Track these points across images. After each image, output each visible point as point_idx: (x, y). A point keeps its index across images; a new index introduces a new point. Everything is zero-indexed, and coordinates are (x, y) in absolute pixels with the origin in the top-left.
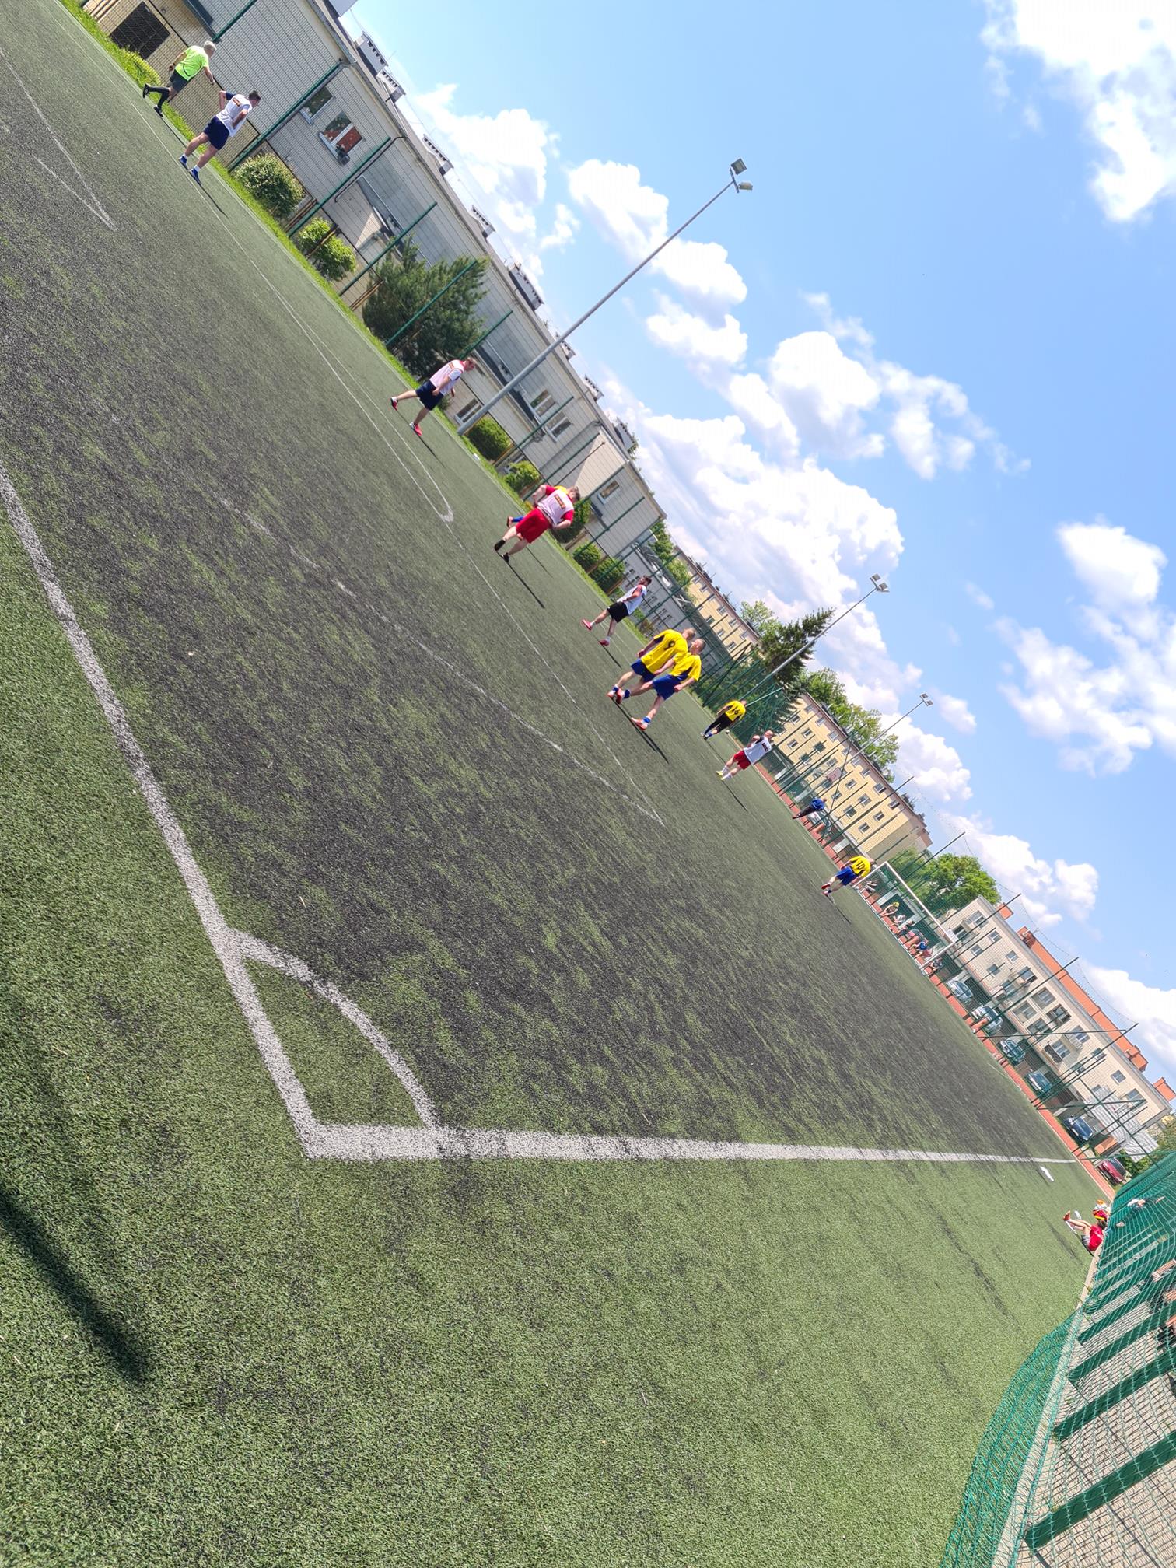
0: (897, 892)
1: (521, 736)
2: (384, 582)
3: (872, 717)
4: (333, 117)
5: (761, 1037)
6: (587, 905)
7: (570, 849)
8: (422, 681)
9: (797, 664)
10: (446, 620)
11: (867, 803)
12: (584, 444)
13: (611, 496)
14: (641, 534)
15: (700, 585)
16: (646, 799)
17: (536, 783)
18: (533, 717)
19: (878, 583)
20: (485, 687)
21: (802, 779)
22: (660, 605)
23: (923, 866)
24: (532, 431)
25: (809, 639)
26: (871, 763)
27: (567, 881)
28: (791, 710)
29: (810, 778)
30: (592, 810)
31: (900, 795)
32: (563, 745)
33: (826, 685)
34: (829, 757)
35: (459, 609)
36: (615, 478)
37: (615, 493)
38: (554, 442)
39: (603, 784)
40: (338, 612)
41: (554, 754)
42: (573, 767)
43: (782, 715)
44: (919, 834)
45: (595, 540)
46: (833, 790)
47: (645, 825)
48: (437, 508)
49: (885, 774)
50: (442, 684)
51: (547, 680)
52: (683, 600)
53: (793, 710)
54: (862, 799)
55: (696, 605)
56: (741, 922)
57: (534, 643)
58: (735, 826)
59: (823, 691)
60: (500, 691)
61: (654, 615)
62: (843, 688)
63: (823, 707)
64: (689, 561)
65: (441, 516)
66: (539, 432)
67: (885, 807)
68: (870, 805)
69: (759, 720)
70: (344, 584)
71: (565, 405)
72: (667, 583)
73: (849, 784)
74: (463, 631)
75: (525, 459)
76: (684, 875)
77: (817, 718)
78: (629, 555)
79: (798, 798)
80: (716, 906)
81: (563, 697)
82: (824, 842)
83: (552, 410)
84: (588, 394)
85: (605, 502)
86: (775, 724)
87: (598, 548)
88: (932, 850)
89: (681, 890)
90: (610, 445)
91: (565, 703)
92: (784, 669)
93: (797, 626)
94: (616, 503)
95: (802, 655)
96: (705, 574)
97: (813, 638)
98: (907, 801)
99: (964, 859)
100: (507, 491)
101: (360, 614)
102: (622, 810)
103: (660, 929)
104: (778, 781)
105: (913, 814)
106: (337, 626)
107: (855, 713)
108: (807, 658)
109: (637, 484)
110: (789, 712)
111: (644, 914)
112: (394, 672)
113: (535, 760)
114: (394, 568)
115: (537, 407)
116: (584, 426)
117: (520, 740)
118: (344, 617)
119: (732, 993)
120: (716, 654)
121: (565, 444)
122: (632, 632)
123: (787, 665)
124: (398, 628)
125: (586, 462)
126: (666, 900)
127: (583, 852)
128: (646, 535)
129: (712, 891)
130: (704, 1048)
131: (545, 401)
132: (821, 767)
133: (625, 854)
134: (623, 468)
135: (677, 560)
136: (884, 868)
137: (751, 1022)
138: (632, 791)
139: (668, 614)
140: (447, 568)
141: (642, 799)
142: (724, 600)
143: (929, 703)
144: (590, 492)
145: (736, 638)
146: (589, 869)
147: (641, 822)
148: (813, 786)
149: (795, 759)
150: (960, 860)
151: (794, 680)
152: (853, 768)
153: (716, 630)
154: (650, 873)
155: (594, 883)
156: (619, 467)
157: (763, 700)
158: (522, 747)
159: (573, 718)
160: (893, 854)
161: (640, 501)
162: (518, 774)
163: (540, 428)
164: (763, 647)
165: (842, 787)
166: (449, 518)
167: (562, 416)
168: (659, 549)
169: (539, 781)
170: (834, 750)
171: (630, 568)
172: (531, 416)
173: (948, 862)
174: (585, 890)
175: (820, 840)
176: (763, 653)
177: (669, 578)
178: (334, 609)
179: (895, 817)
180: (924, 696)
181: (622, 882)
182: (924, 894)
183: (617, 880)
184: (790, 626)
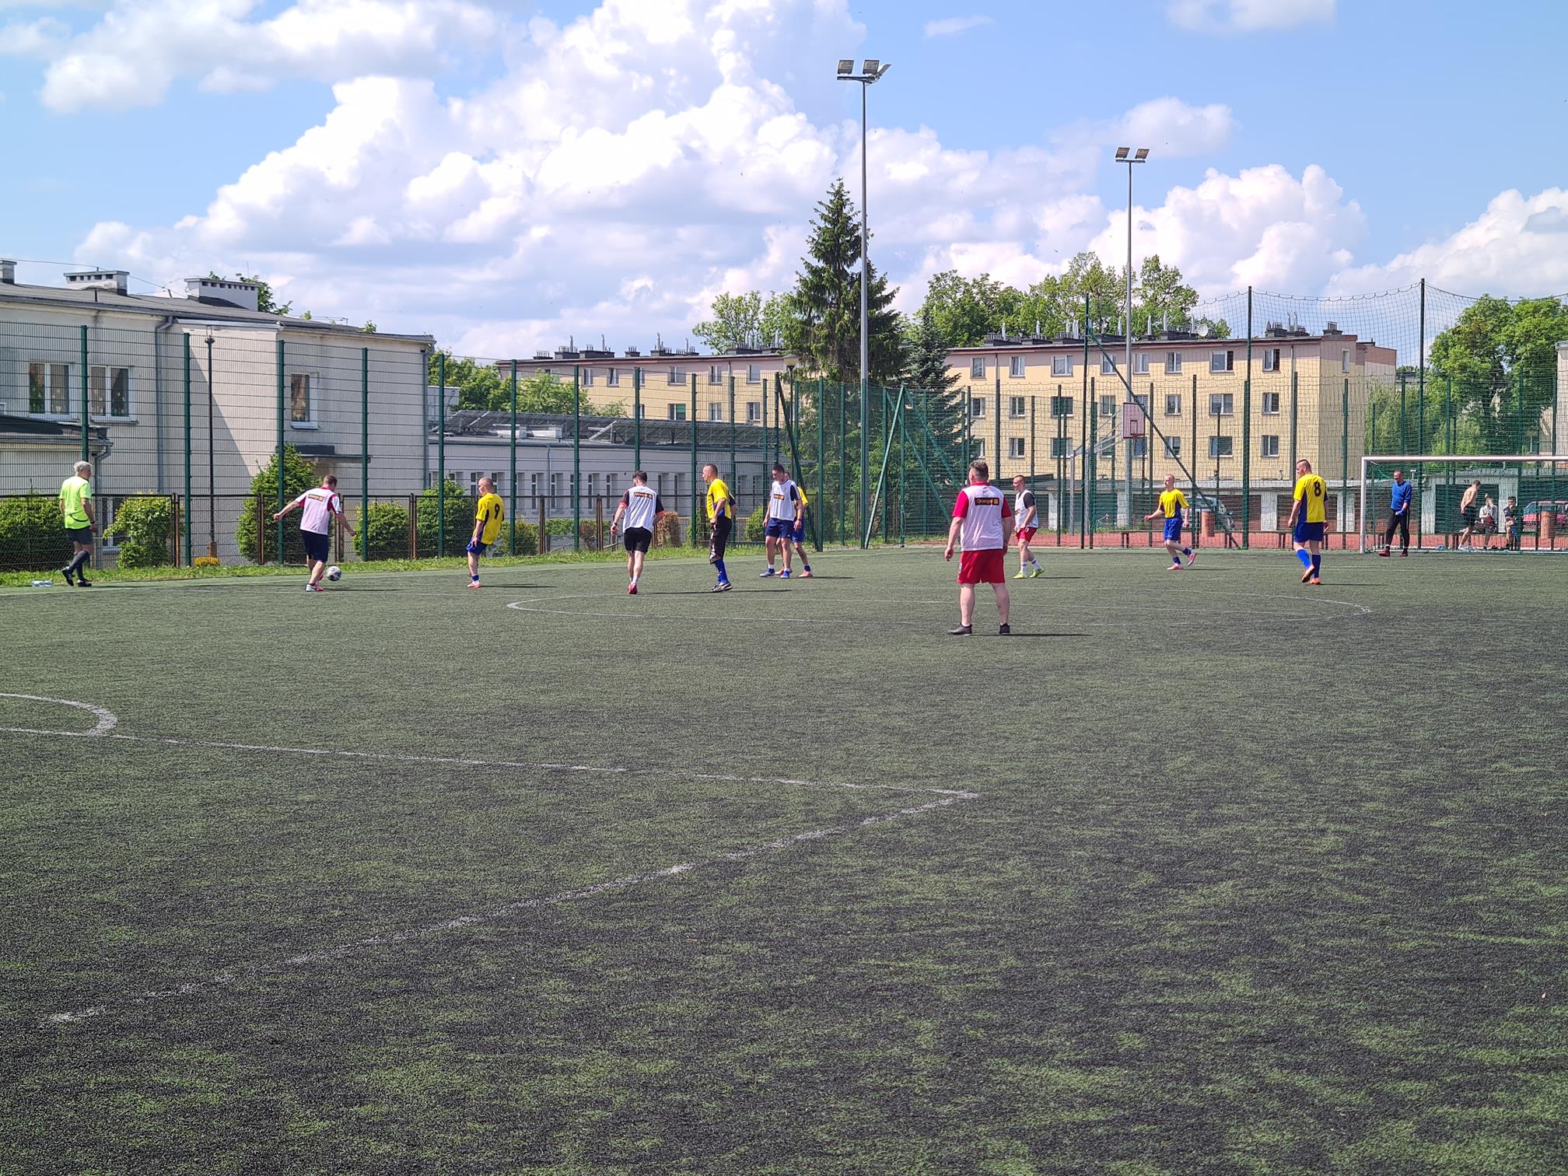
0: (1434, 483)
1: (606, 917)
2: (123, 934)
3: (1082, 272)
5: (1505, 939)
6: (1013, 1053)
7: (883, 1000)
8: (358, 1015)
9: (884, 324)
10: (284, 879)
11: (1229, 406)
12: (181, 375)
13: (314, 405)
14: (425, 406)
15: (600, 381)
16: (903, 786)
17: (714, 961)
18: (592, 870)
19: (857, 71)
20: (463, 908)
21: (1093, 481)
22: (576, 477)
23: (1423, 401)
24: (80, 448)
25: (856, 268)
26: (1164, 339)
27: (937, 1052)
28: (953, 402)
29: (1103, 468)
30: (845, 900)
31: (1262, 336)
32: (684, 854)
33: (960, 305)
34: (1094, 404)
35: (284, 841)
36: (287, 371)
37: (313, 394)
38: (133, 424)
39: (814, 841)
40: (106, 1065)
41: (689, 884)
42: (735, 870)
43: (951, 425)
44: (1360, 361)
45: (366, 497)
46: (1159, 445)
47: (949, 828)
48: (71, 729)
49: (1203, 332)
50: (393, 982)
51: (543, 786)
52: (603, 430)
53: (959, 398)
54: (1215, 409)
55: (631, 414)
56: (1266, 802)
57: (458, 755)
58: (1081, 670)
59: (967, 320)
60: (492, 889)
61: (584, 502)
62: (991, 281)
63: (997, 342)
64: (542, 362)
65: (91, 733)
66: (92, 436)
67: (1264, 381)
68: (1238, 402)
69: (925, 473)
70: (63, 1010)
71: (85, 352)
72: (550, 433)
73: (1170, 409)
74: (329, 865)
75: (119, 499)
76: (1098, 833)
77: (1005, 371)
78: (442, 459)
79: (1122, 519)
80: (1200, 822)
81: (597, 783)
82: (1238, 537)
83: (75, 382)
84: (103, 298)
85: (315, 425)
86: (956, 451)
87: (384, 504)
88: (1409, 359)
89: (1119, 861)
90: (223, 333)
91: (610, 788)
92: (871, 356)
93: (815, 272)
94: (332, 406)
95: (875, 302)
96: (590, 354)
97: (859, 261)
98: (1283, 333)
99: (1468, 318)
100: (146, 578)
101: (144, 1027)
102: (890, 846)
103: (1161, 958)
104: (1063, 528)
105: (1317, 340)
106: (129, 1086)
107: (1053, 296)
108: (887, 299)
109: (331, 342)
110: (955, 409)
111: (1110, 964)
112: (298, 1050)
113: (670, 928)
114: (111, 895)
115: (47, 405)
116: (152, 350)
117: (610, 926)
118: (124, 1060)
119: (1383, 924)
120: (745, 450)
121: (153, 409)
122: (583, 565)
123: (869, 345)
124: (225, 976)
125: (214, 396)
126: (1116, 902)
127: (908, 980)
128: (434, 400)
129: (1166, 806)
130: (1443, 1058)
131: (48, 382)
132: (1100, 434)
133: (972, 907)
134: (281, 344)
135: (524, 382)
136: (1373, 470)
137: (1464, 933)
138: (869, 800)
139: (603, 477)
140: (194, 800)
141: (897, 795)
142: (663, 357)
143: (1142, 155)
144: (274, 436)
145: (748, 393)
146: (948, 993)
147: (938, 830)
148: (1121, 475)
149: (1046, 465)
150: (1465, 328)
151: (905, 354)
152: (1147, 380)
153: (703, 416)
154: (1044, 891)
155: (980, 1006)
156: (273, 347)
157: (896, 438)
158: (627, 932)
159: (650, 796)
160: (1359, 433)
161: (365, 361)
162: (669, 980)
163: (88, 429)
164: (802, 361)
165: (1167, 426)
166: (107, 720)
167: (100, 373)
168: (476, 397)
169: (712, 952)
170: (1089, 386)
171: (467, 475)
172: (53, 428)
173: (1451, 352)
174: (980, 1034)
175: (1230, 542)
176: (813, 369)
177: (543, 424)
178: (92, 1066)
179: (1295, 376)
180: (1122, 154)
181: (1019, 955)
182: (1476, 439)
183: (1009, 961)
184: (804, 282)
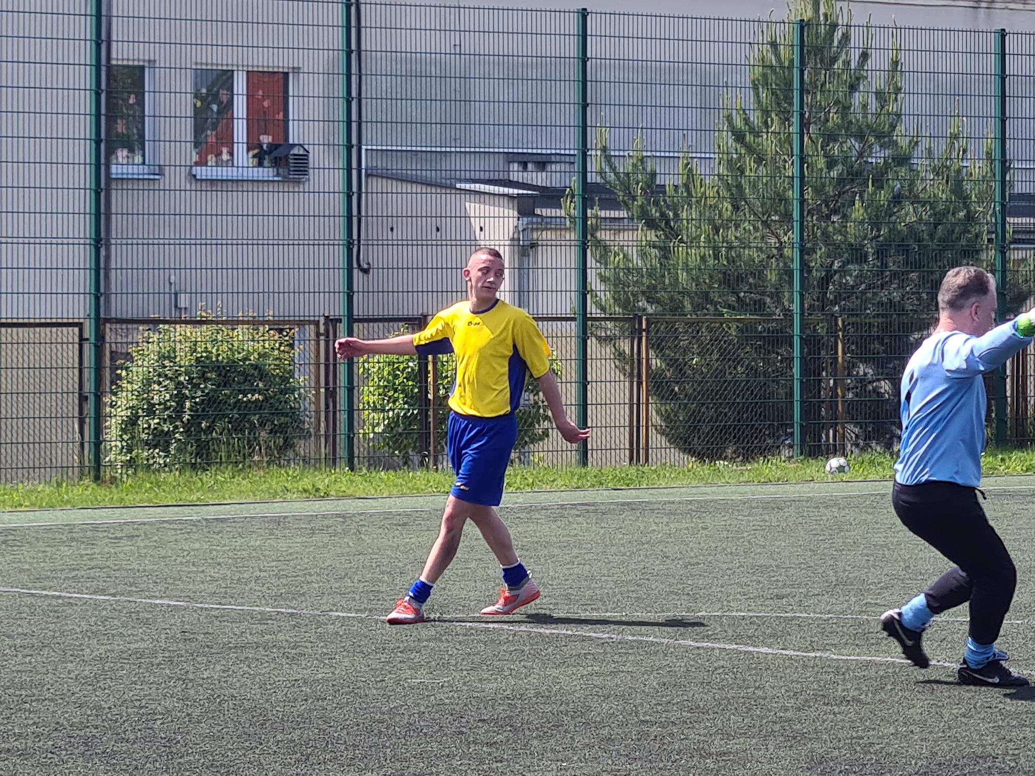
4: (185, 105)
